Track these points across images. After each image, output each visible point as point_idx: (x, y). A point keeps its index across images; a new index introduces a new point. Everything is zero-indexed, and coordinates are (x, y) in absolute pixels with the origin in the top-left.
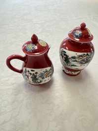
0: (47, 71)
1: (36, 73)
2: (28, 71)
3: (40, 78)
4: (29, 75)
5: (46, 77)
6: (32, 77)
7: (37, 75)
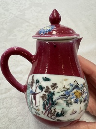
0: (77, 87)
1: (54, 86)
2: (38, 82)
3: (61, 101)
4: (38, 90)
5: (76, 102)
6: (43, 97)
7: (56, 90)
